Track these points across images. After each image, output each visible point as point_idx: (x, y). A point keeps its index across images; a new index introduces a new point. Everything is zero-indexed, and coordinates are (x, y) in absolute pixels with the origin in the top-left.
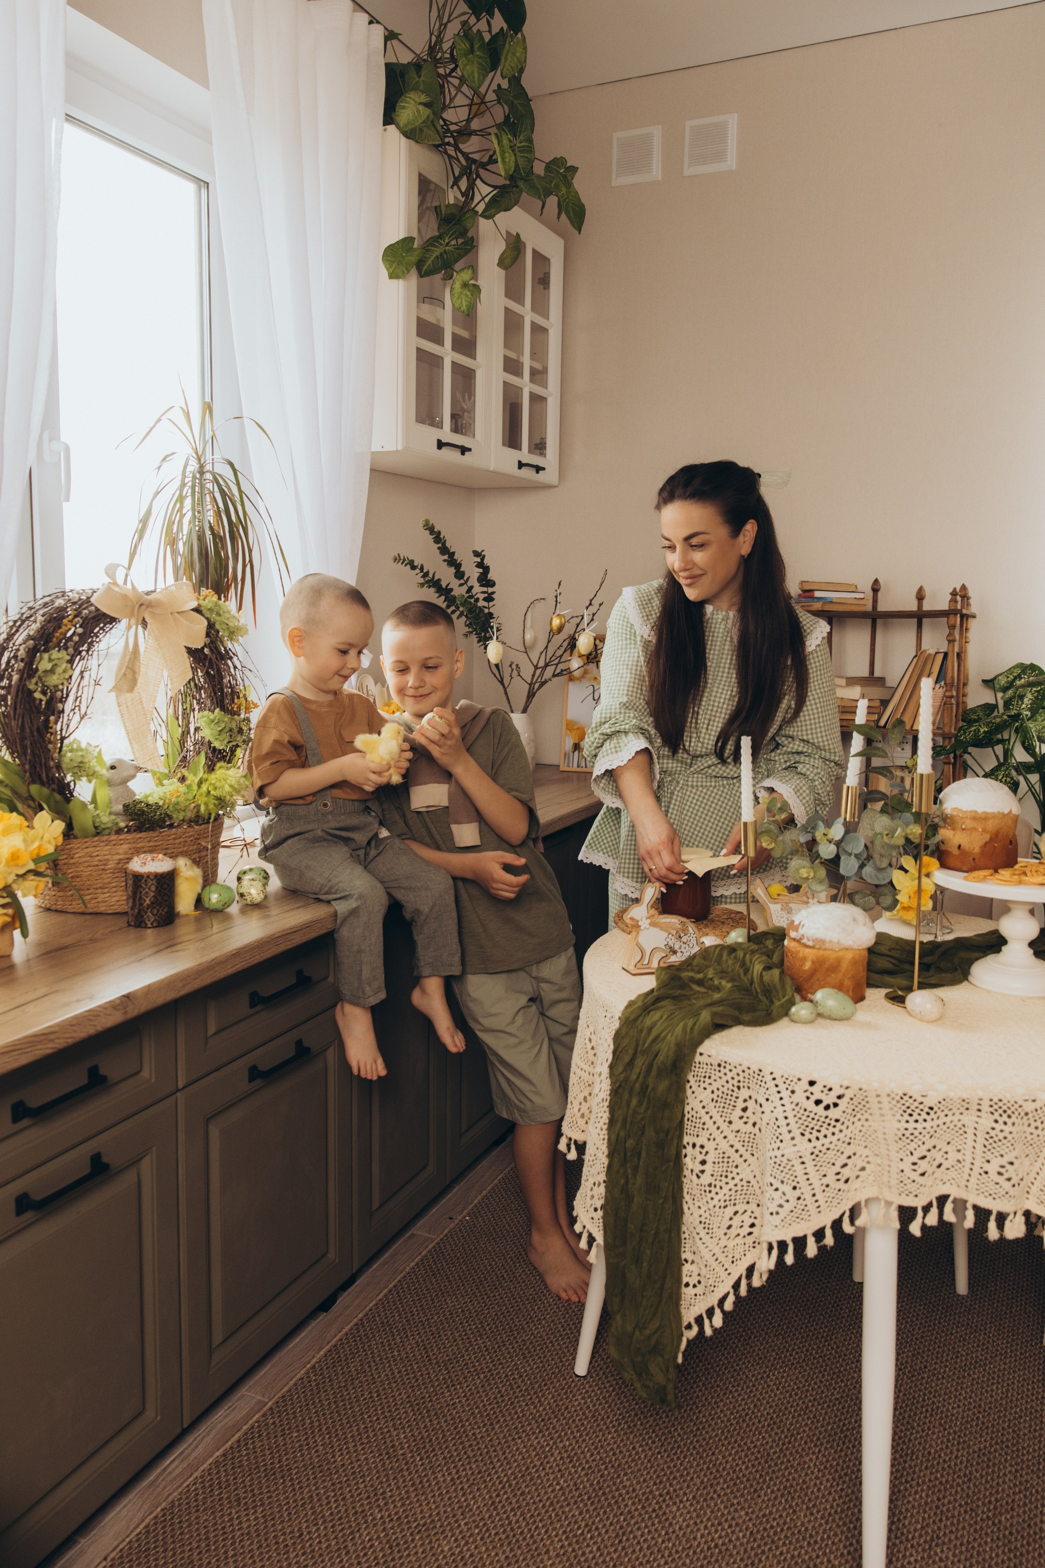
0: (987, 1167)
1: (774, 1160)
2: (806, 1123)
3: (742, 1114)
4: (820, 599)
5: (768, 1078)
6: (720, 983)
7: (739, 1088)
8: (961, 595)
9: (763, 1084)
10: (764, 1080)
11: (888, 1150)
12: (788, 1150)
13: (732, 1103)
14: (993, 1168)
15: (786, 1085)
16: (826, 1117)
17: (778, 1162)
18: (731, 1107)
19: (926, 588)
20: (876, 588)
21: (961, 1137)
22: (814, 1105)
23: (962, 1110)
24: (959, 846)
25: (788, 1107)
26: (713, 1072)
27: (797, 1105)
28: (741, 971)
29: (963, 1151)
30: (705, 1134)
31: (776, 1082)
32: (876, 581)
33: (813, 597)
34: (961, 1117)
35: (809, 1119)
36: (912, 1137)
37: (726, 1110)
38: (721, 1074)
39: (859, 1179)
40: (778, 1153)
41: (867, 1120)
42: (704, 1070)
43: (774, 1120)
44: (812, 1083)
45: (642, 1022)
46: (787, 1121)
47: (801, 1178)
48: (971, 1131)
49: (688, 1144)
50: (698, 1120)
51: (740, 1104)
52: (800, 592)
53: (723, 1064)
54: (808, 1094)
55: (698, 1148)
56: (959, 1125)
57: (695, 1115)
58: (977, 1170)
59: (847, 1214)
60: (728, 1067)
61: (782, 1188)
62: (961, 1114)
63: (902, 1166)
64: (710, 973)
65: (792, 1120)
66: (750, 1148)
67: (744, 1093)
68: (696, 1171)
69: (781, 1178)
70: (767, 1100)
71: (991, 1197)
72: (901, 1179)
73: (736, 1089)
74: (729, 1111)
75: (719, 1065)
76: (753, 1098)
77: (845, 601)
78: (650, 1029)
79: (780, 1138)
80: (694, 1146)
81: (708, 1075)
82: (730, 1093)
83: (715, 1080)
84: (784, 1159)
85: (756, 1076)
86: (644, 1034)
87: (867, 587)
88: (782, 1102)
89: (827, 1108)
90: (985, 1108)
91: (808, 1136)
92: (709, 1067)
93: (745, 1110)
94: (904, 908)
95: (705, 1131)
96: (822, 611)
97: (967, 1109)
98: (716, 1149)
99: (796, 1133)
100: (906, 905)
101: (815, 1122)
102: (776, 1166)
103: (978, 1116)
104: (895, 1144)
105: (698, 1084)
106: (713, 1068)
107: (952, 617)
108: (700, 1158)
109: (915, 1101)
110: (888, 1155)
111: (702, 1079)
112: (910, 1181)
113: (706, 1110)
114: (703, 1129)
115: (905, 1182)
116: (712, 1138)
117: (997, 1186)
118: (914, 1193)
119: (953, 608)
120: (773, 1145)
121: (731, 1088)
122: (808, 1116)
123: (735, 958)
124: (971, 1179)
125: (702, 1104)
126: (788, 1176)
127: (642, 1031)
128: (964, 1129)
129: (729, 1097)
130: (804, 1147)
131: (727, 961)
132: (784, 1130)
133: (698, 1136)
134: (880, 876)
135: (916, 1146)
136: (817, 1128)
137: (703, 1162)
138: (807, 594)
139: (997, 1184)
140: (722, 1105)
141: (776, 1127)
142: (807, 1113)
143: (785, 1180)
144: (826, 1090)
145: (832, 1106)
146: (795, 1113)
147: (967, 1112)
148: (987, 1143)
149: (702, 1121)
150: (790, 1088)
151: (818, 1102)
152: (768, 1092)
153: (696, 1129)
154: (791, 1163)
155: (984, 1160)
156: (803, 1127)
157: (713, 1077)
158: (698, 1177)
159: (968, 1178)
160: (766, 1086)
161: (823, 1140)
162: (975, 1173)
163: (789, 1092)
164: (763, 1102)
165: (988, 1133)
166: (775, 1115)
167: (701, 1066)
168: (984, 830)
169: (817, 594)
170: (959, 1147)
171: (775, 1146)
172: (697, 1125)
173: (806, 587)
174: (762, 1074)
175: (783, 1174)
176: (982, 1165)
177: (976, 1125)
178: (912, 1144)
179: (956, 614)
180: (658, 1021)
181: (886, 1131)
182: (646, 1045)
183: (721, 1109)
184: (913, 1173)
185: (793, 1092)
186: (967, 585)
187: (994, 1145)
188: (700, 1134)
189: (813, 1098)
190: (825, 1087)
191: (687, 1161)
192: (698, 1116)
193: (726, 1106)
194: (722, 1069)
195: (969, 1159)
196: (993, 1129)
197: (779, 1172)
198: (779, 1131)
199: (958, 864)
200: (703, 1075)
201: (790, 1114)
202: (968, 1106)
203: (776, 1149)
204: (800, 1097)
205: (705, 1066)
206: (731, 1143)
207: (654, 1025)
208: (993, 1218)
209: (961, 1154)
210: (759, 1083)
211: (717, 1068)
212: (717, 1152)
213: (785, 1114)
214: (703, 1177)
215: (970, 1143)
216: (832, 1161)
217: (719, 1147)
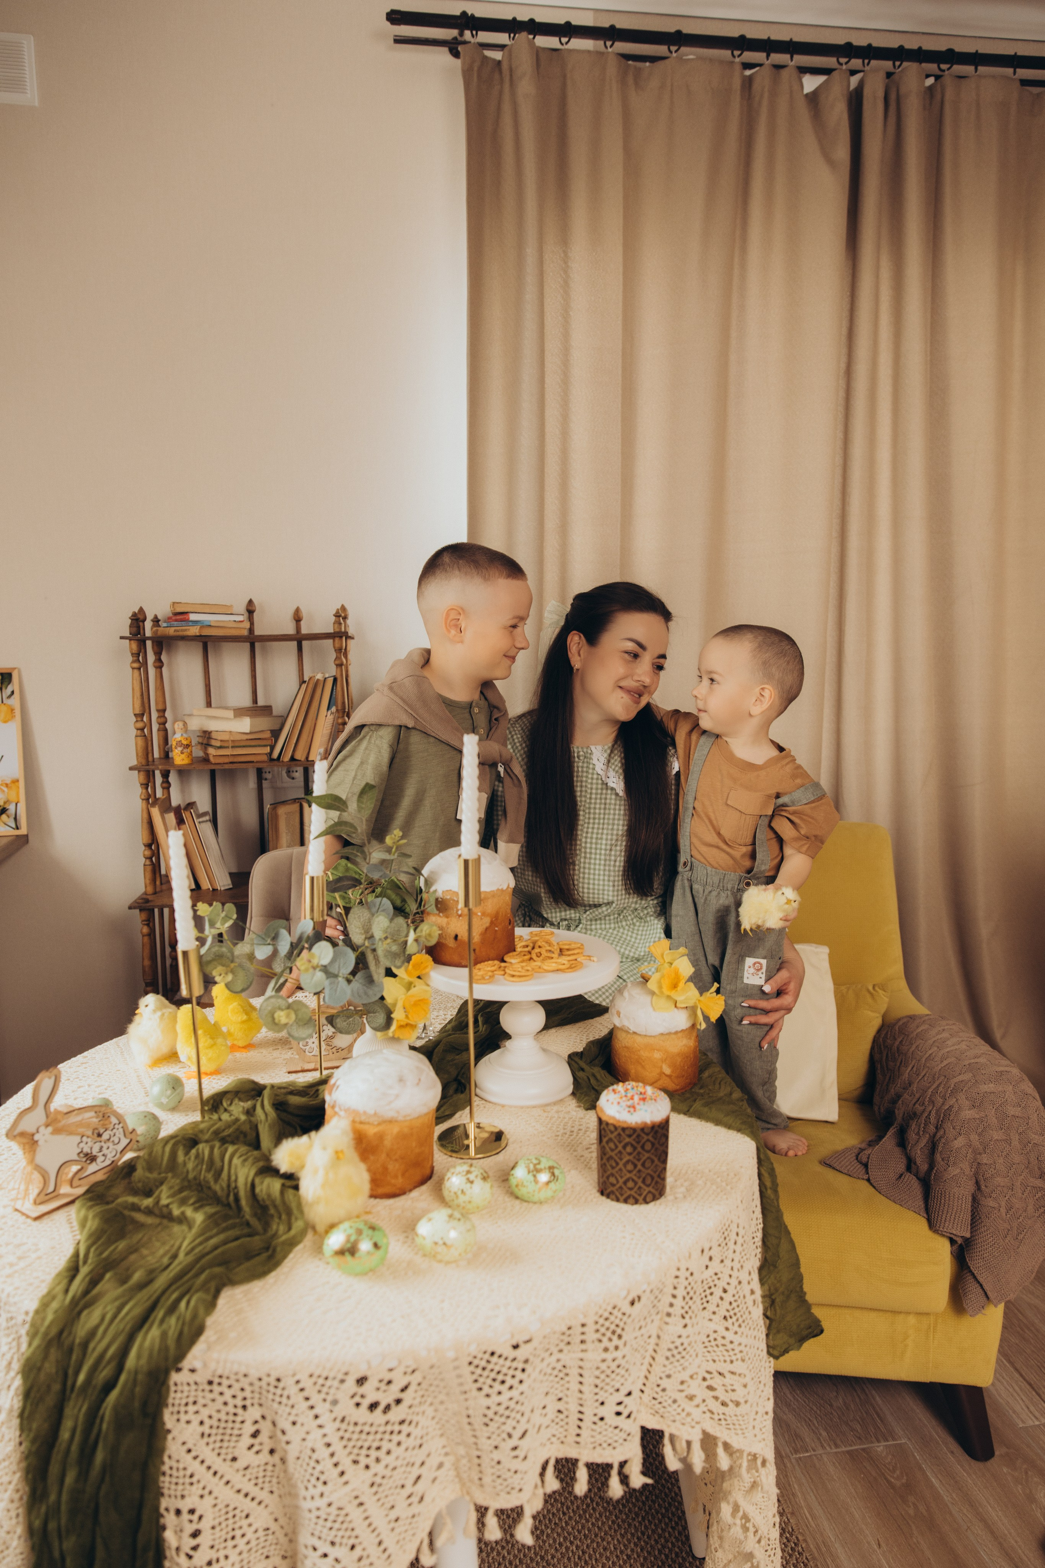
0: (602, 1411)
1: (315, 1513)
2: (359, 1444)
3: (252, 1441)
4: (196, 622)
5: (293, 1390)
6: (183, 1213)
7: (244, 1407)
8: (341, 615)
9: (284, 1400)
10: (286, 1393)
11: (475, 1436)
12: (338, 1494)
13: (236, 1432)
14: (608, 1411)
15: (323, 1396)
16: (387, 1423)
17: (324, 1516)
18: (234, 1438)
19: (302, 608)
20: (250, 610)
21: (562, 1382)
22: (368, 1413)
23: (562, 1346)
24: (456, 937)
25: (330, 1428)
26: (200, 1394)
27: (343, 1420)
28: (210, 1176)
29: (565, 1399)
30: (196, 1490)
31: (305, 1394)
32: (251, 602)
33: (188, 620)
34: (560, 1356)
35: (364, 1436)
36: (507, 1413)
37: (225, 1444)
38: (215, 1395)
39: (437, 1482)
40: (322, 1503)
41: (442, 1403)
42: (185, 1394)
43: (309, 1452)
44: (361, 1381)
45: (70, 1333)
46: (331, 1449)
47: (361, 1529)
48: (574, 1372)
49: (167, 1510)
50: (181, 1473)
51: (249, 1429)
52: (171, 615)
53: (216, 1380)
54: (357, 1399)
55: (185, 1516)
56: (559, 1366)
57: (175, 1465)
58: (588, 1418)
59: (426, 1542)
60: (225, 1382)
61: (333, 1552)
62: (561, 1351)
63: (496, 1455)
64: (165, 1196)
65: (337, 1446)
66: (267, 1485)
67: (254, 1413)
68: (186, 1548)
69: (330, 1538)
70: (294, 1423)
71: (611, 1447)
72: (498, 1473)
73: (240, 1411)
74: (232, 1444)
75: (210, 1383)
76: (269, 1418)
77: (221, 624)
78: (85, 1345)
79: (323, 1478)
80: (178, 1512)
81: (191, 1400)
82: (231, 1418)
83: (205, 1406)
84: (333, 1510)
85: (272, 1389)
86: (74, 1357)
87: (241, 607)
88: (319, 1421)
89: (388, 1408)
90: (591, 1336)
91: (363, 1461)
92: (194, 1387)
93: (255, 1435)
94: (401, 1027)
95: (194, 1487)
96: (201, 636)
97: (569, 1343)
98: (215, 1505)
99: (346, 1463)
100: (402, 1023)
101: (371, 1437)
102: (321, 1522)
103: (582, 1351)
104: (485, 1428)
105: (175, 1417)
106: (201, 1388)
107: (337, 640)
108: (190, 1529)
109: (506, 1359)
110: (476, 1444)
111: (183, 1409)
112: (512, 1473)
113: (193, 1454)
114: (192, 1484)
115: (504, 1476)
116: (206, 1491)
117: (617, 1431)
118: (518, 1488)
119: (337, 630)
120: (312, 1491)
121: (233, 1410)
122: (361, 1432)
123: (197, 1156)
124: (583, 1432)
125: (185, 1448)
126: (340, 1533)
127: (71, 1350)
128: (565, 1371)
129: (230, 1425)
130: (359, 1479)
131: (185, 1164)
132: (327, 1464)
133: (183, 1497)
134: (370, 992)
135: (514, 1423)
136: (375, 1445)
137: (195, 1534)
138: (179, 617)
139: (616, 1428)
140: (219, 1438)
141: (312, 1464)
142: (358, 1429)
143: (337, 1540)
144: (383, 1386)
145: (393, 1405)
146: (341, 1433)
147: (569, 1347)
148: (598, 1382)
149: (188, 1473)
150: (330, 1398)
151: (373, 1406)
152: (294, 1412)
153: (180, 1487)
154: (343, 1513)
155: (597, 1404)
156: (356, 1451)
157: (201, 1401)
158: (190, 1557)
159: (578, 1431)
160: (290, 1403)
161: (386, 1460)
162: (586, 1424)
163: (327, 1405)
164: (287, 1426)
165: (598, 1368)
166: (309, 1444)
167: (179, 1388)
168: (484, 914)
169: (193, 617)
170: (560, 1395)
171: (316, 1492)
172: (181, 1481)
173: (179, 610)
174: (281, 1385)
175: (333, 1532)
176: (596, 1411)
177: (581, 1363)
178: (509, 1421)
179: (341, 637)
180: (97, 1327)
181: (471, 1412)
182: (82, 1377)
183: (218, 1445)
184: (515, 1461)
185: (335, 1402)
186: (346, 606)
187: (608, 1380)
188: (186, 1493)
189: (366, 1403)
190: (381, 1381)
191: (169, 1535)
192: (181, 1466)
193: (226, 1438)
194: (215, 1387)
195: (574, 1408)
196: (604, 1361)
197: (325, 1531)
198: (319, 1468)
199: (456, 958)
200: (184, 1402)
201: (333, 1438)
202: (569, 1339)
203: (317, 1497)
204: (346, 1407)
205: (186, 1388)
206: (237, 1487)
207: (92, 1333)
208: (614, 1472)
209: (562, 1402)
210: (278, 1399)
211: (208, 1388)
212: (217, 1508)
213: (327, 1440)
214: (196, 1555)
215: (575, 1387)
216: (400, 1483)
217: (218, 1501)
